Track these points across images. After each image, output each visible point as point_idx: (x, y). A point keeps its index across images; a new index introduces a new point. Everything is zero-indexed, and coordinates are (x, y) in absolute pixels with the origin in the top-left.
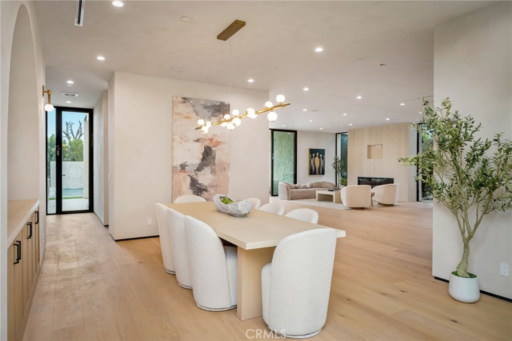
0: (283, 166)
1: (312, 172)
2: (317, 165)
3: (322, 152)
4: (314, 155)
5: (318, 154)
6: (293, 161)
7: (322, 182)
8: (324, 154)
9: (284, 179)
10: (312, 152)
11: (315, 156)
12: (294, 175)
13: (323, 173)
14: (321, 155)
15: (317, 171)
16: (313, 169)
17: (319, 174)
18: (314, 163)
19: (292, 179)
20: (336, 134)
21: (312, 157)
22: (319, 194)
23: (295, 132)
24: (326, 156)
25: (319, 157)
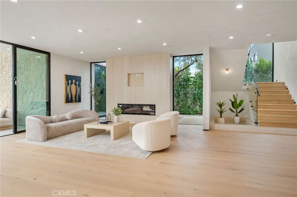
0: (32, 93)
1: (69, 100)
2: (74, 93)
3: (78, 79)
4: (70, 81)
5: (74, 81)
6: (45, 87)
7: (83, 111)
8: (80, 82)
9: (33, 108)
10: (69, 78)
11: (72, 83)
12: (47, 103)
13: (79, 101)
14: (77, 83)
15: (74, 99)
16: (70, 97)
17: (76, 102)
18: (71, 90)
19: (45, 108)
20: (91, 63)
21: (68, 84)
22: (88, 129)
23: (48, 54)
24: (82, 83)
25: (76, 84)
